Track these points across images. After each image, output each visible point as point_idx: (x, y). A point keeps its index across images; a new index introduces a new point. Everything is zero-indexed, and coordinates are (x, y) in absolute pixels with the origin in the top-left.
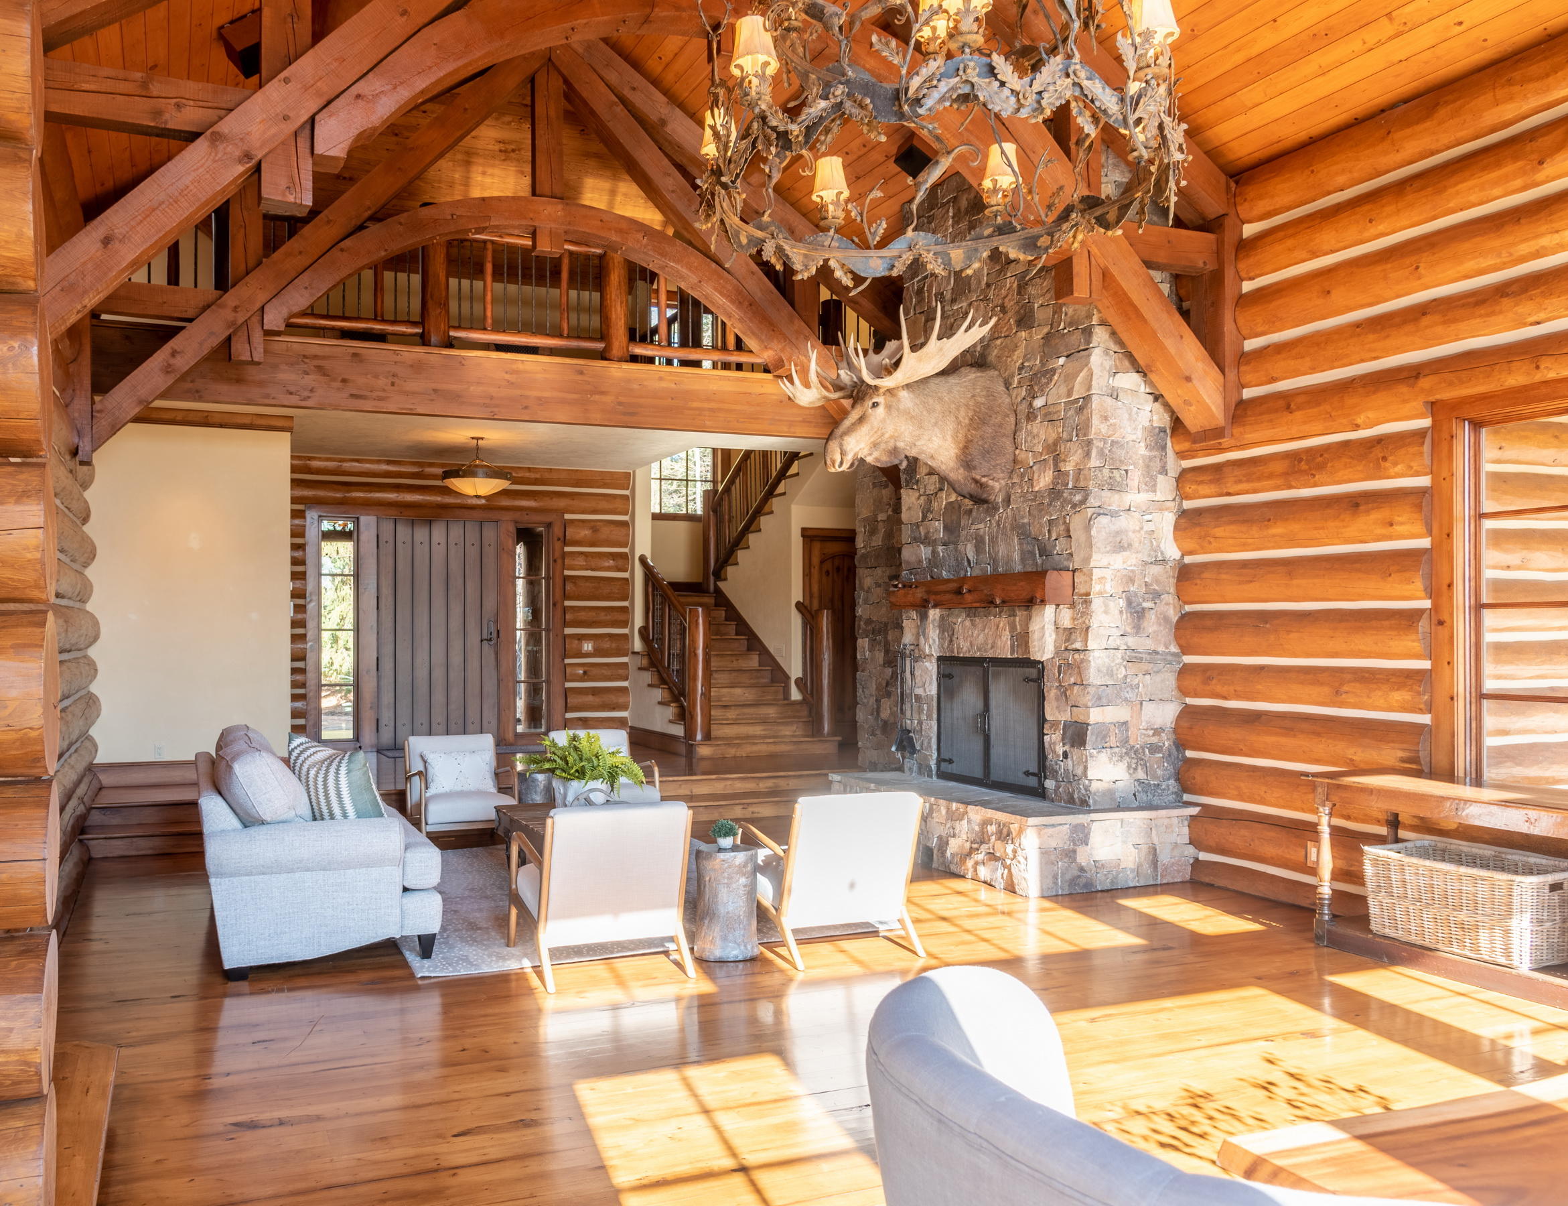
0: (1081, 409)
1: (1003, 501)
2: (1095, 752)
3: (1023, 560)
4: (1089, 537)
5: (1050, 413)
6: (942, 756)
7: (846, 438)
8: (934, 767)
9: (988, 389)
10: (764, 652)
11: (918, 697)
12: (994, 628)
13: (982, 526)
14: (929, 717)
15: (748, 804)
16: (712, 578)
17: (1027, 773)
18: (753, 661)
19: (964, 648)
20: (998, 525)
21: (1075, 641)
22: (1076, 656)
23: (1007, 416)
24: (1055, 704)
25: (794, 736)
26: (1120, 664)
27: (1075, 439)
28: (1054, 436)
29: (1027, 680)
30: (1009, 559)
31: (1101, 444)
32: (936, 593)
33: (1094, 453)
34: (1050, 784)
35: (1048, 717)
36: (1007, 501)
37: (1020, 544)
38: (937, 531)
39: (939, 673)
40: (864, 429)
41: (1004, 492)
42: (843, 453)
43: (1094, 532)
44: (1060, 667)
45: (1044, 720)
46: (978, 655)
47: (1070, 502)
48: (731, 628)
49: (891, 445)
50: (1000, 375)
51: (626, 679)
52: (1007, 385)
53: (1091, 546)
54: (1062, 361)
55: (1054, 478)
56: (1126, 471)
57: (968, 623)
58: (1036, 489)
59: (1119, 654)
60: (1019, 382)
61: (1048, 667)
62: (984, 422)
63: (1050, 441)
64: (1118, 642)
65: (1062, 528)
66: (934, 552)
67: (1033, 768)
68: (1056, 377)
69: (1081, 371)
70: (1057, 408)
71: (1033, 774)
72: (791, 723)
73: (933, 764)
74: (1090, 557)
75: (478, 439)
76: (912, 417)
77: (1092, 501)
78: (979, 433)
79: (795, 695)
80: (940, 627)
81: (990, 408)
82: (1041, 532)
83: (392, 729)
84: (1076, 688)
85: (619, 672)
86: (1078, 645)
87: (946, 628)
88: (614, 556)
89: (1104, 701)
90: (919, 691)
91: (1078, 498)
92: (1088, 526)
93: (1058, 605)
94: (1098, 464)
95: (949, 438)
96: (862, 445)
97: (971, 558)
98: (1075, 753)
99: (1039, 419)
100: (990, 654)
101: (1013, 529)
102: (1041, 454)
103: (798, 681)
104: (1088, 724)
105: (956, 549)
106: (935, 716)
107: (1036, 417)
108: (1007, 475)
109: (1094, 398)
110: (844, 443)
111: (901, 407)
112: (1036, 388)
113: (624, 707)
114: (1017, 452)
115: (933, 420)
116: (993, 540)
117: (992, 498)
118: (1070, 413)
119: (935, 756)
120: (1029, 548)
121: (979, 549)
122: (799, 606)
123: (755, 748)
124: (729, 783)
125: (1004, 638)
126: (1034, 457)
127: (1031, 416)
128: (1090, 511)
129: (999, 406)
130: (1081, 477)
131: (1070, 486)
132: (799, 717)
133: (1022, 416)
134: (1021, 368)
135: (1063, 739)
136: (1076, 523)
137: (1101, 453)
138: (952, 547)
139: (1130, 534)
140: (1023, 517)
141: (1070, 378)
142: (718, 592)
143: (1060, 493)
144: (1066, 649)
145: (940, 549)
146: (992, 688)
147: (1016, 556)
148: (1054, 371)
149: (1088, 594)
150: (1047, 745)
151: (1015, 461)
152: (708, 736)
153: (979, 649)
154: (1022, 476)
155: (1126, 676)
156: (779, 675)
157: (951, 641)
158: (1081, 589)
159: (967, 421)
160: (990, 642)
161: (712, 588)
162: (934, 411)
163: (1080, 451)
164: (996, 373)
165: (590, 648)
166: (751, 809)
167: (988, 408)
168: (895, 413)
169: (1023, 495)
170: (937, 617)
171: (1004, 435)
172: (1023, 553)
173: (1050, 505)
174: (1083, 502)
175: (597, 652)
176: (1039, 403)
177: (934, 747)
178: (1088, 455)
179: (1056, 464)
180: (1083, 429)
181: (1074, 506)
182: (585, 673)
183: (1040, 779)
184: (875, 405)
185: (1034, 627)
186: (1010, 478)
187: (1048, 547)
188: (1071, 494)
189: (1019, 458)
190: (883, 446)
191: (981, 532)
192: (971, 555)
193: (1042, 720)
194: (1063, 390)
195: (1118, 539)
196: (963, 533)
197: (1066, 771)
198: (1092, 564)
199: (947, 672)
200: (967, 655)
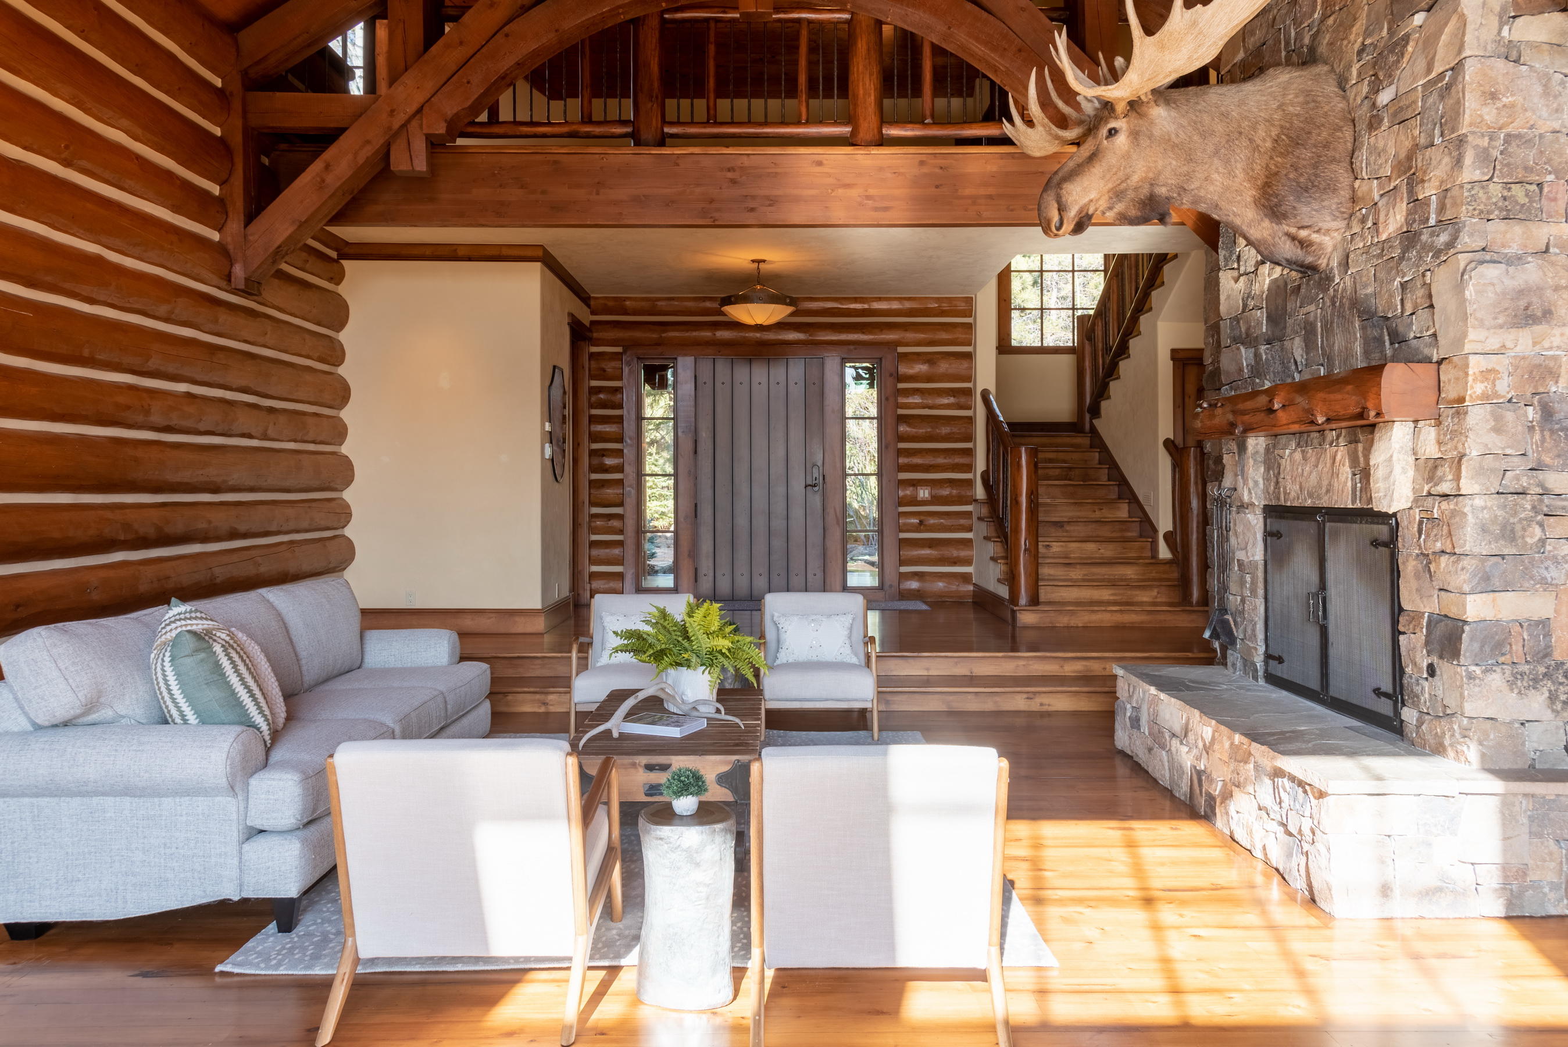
0: (1449, 87)
1: (1340, 264)
2: (1478, 670)
3: (1366, 353)
4: (1462, 302)
5: (1401, 109)
6: (1270, 652)
7: (1065, 186)
8: (1260, 665)
9: (1307, 93)
10: (1133, 499)
11: (1240, 563)
12: (1329, 462)
13: (1312, 308)
14: (1253, 592)
15: (1035, 693)
16: (1087, 416)
17: (1378, 692)
18: (1123, 512)
19: (1294, 495)
20: (1333, 303)
21: (1441, 480)
22: (1444, 505)
23: (1339, 129)
24: (1414, 584)
25: (1154, 604)
26: (1530, 520)
27: (1438, 141)
28: (1408, 144)
29: (1375, 543)
30: (1349, 353)
31: (1485, 142)
32: (1244, 413)
33: (1469, 159)
34: (1409, 715)
35: (1405, 605)
36: (1345, 264)
37: (1363, 328)
38: (1259, 323)
39: (1265, 531)
40: (1097, 170)
41: (1340, 250)
42: (1061, 209)
43: (1470, 293)
44: (1421, 523)
45: (1401, 610)
46: (1309, 503)
47: (1431, 247)
48: (1103, 474)
49: (1145, 191)
50: (1333, 70)
51: (970, 530)
52: (1342, 83)
53: (1465, 318)
54: (1419, 19)
55: (1409, 213)
56: (1540, 185)
57: (1298, 456)
58: (1384, 237)
59: (1527, 503)
60: (1359, 74)
61: (1404, 523)
62: (1296, 142)
63: (1403, 155)
64: (1524, 482)
65: (1421, 293)
66: (1257, 356)
67: (1387, 686)
68: (1410, 49)
69: (1446, 24)
70: (1412, 97)
71: (1386, 695)
72: (1151, 587)
73: (1259, 660)
74: (1464, 335)
75: (759, 261)
76: (1175, 146)
77: (1466, 240)
78: (1290, 159)
79: (1164, 552)
80: (1265, 463)
81: (1309, 121)
82: (1390, 305)
83: (711, 578)
84: (1444, 559)
85: (962, 522)
86: (1445, 487)
87: (1271, 463)
88: (953, 392)
89: (1497, 583)
90: (1240, 555)
91: (1443, 238)
92: (1460, 287)
93: (1416, 421)
94: (1477, 175)
95: (1240, 174)
96: (1093, 195)
97: (1299, 359)
98: (1444, 668)
99: (1386, 122)
100: (1324, 502)
101: (1351, 308)
102: (1389, 178)
103: (1168, 537)
104: (1465, 622)
105: (1282, 348)
106: (1261, 592)
107: (1381, 120)
108: (1342, 224)
109: (1468, 63)
110: (1064, 192)
111: (1157, 132)
112: (1381, 76)
113: (968, 562)
114: (1357, 183)
115: (1210, 149)
116: (1328, 328)
117: (1323, 263)
118: (1431, 100)
119: (1262, 649)
120: (1376, 333)
121: (1309, 344)
122: (1168, 444)
123: (1095, 617)
124: (1021, 663)
125: (1342, 478)
126: (1380, 186)
127: (1374, 124)
128: (1463, 259)
129: (1326, 115)
130: (1448, 201)
131: (1432, 222)
132: (1168, 580)
133: (1362, 126)
134: (1360, 52)
135: (1427, 643)
136: (1441, 281)
137: (1484, 157)
138: (1277, 344)
139: (1549, 293)
140: (1365, 286)
141: (1430, 43)
142: (1093, 430)
143: (1417, 234)
144: (1430, 494)
145: (1263, 348)
146: (1329, 554)
147: (1358, 348)
148: (1406, 39)
149: (1461, 400)
150: (1403, 650)
151: (1354, 200)
152: (1034, 601)
153: (1311, 495)
154: (1363, 220)
155: (1543, 542)
156: (1148, 526)
157: (1277, 483)
158: (1450, 392)
159: (1269, 144)
160: (1325, 483)
161: (1087, 426)
162: (1213, 133)
163: (1446, 160)
164: (1326, 68)
165: (927, 495)
166: (1038, 700)
167: (1306, 121)
168: (1144, 142)
169: (1367, 249)
170: (1262, 449)
171: (1334, 160)
172: (1366, 341)
173: (1402, 258)
174: (1450, 244)
175: (935, 500)
176: (1384, 97)
177: (1261, 636)
178: (1458, 162)
179: (1411, 191)
180: (1450, 121)
181: (1438, 253)
182: (921, 522)
183: (1396, 703)
184: (1112, 133)
185: (1377, 458)
186: (1349, 227)
187: (1401, 329)
188: (1432, 235)
189: (1359, 194)
190: (1131, 194)
191: (1312, 318)
192: (1299, 353)
193: (1396, 610)
194: (1421, 64)
195: (1522, 303)
196: (1290, 322)
197: (1433, 697)
198: (1468, 348)
199: (1274, 530)
200: (1296, 504)
